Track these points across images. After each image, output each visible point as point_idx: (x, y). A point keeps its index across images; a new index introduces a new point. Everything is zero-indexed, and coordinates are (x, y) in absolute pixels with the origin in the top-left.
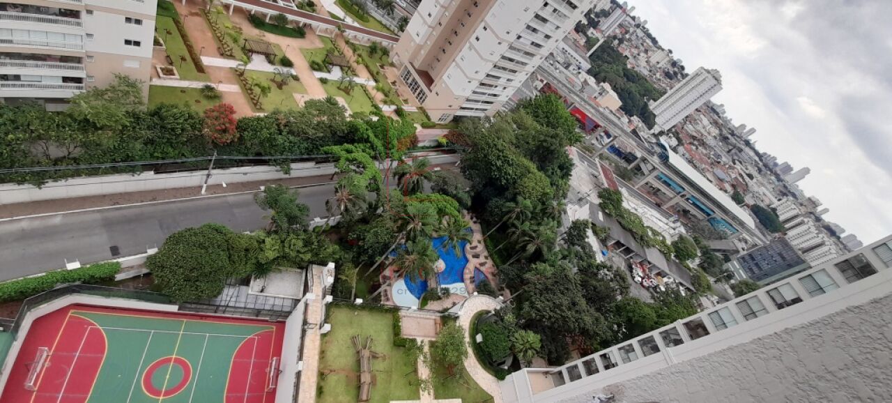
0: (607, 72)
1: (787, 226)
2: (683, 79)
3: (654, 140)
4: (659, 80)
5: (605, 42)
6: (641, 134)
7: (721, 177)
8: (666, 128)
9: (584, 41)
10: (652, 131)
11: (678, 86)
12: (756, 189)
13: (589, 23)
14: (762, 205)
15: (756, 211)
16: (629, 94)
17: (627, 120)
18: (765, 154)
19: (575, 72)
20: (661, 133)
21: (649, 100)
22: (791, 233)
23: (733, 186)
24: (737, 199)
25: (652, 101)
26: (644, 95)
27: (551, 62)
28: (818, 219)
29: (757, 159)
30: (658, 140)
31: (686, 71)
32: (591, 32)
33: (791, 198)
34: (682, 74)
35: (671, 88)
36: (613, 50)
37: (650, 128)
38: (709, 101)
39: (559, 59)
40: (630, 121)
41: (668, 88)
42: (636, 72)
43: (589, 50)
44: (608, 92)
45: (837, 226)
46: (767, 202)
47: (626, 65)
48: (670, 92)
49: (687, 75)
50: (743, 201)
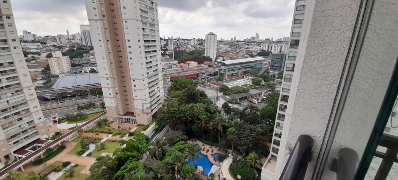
0: (184, 58)
1: (270, 50)
2: (205, 42)
3: (216, 63)
4: (200, 47)
5: (174, 52)
6: (211, 64)
7: (242, 55)
8: (215, 57)
9: (168, 56)
10: (213, 61)
11: (206, 45)
12: (253, 50)
13: (164, 51)
14: (259, 52)
15: (259, 54)
16: (196, 58)
17: (204, 65)
18: (244, 40)
19: (175, 67)
20: (216, 59)
21: (203, 55)
22: (273, 51)
23: (247, 54)
24: (252, 56)
25: (204, 54)
26: (200, 55)
27: (165, 70)
28: (273, 42)
29: (244, 43)
30: (217, 62)
31: (203, 39)
32: (167, 53)
33: (262, 44)
34: (203, 41)
35: (205, 47)
36: (179, 51)
37: (212, 61)
38: (217, 41)
39: (166, 68)
40: (205, 64)
41: (204, 47)
42: (192, 51)
43: (172, 57)
44: (190, 63)
45: (279, 39)
46: (259, 50)
47: (186, 52)
48: (206, 48)
49: (205, 40)
50: (254, 55)
